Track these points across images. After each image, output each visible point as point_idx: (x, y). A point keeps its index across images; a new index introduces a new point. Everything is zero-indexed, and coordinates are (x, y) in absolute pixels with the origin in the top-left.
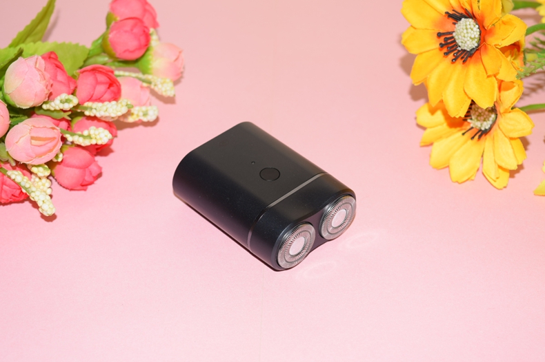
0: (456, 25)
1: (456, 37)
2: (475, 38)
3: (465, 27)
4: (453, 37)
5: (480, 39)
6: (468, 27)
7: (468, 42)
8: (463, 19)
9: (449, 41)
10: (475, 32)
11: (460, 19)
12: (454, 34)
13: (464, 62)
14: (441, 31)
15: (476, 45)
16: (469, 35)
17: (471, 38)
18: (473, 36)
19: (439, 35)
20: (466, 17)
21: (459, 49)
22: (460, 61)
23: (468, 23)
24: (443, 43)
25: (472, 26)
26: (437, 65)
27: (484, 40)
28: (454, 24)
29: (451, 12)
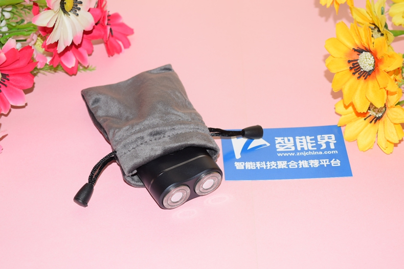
0: (360, 56)
1: (360, 63)
2: (371, 64)
3: (365, 58)
4: (357, 63)
5: (374, 65)
6: (367, 57)
7: (367, 67)
8: (364, 52)
9: (355, 65)
10: (371, 60)
11: (362, 53)
12: (358, 61)
13: (365, 79)
14: (350, 59)
15: (372, 68)
16: (368, 62)
17: (369, 64)
18: (370, 63)
19: (349, 62)
20: (365, 51)
21: (362, 70)
22: (362, 78)
23: (367, 55)
24: (352, 67)
25: (370, 57)
26: (348, 80)
27: (377, 66)
28: (359, 55)
29: (356, 48)
